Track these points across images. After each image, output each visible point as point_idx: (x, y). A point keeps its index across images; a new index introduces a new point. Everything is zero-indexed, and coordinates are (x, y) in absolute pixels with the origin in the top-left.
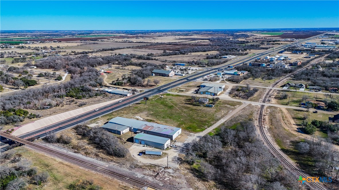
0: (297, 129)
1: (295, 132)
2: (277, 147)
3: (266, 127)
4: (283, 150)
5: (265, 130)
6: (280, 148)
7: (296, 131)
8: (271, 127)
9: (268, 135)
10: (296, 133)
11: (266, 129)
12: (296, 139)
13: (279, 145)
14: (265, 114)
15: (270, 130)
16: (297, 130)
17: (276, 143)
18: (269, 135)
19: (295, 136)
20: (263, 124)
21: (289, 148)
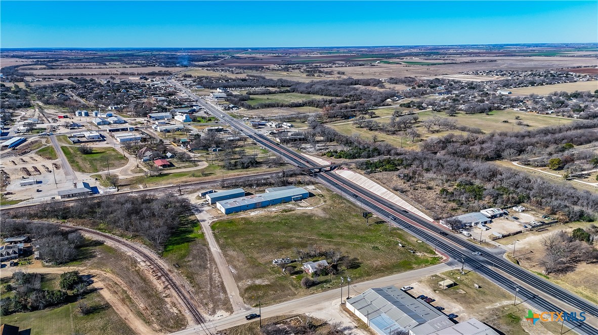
0: (93, 282)
1: (94, 275)
2: (109, 243)
3: (143, 264)
4: (100, 243)
5: (139, 258)
6: (105, 243)
7: (93, 277)
8: (136, 267)
9: (130, 253)
10: (93, 271)
11: (139, 260)
12: (89, 262)
13: (107, 247)
14: (167, 292)
15: (135, 263)
16: (92, 279)
17: (113, 247)
18: (128, 254)
19: (92, 267)
20: (152, 267)
21: (94, 248)
